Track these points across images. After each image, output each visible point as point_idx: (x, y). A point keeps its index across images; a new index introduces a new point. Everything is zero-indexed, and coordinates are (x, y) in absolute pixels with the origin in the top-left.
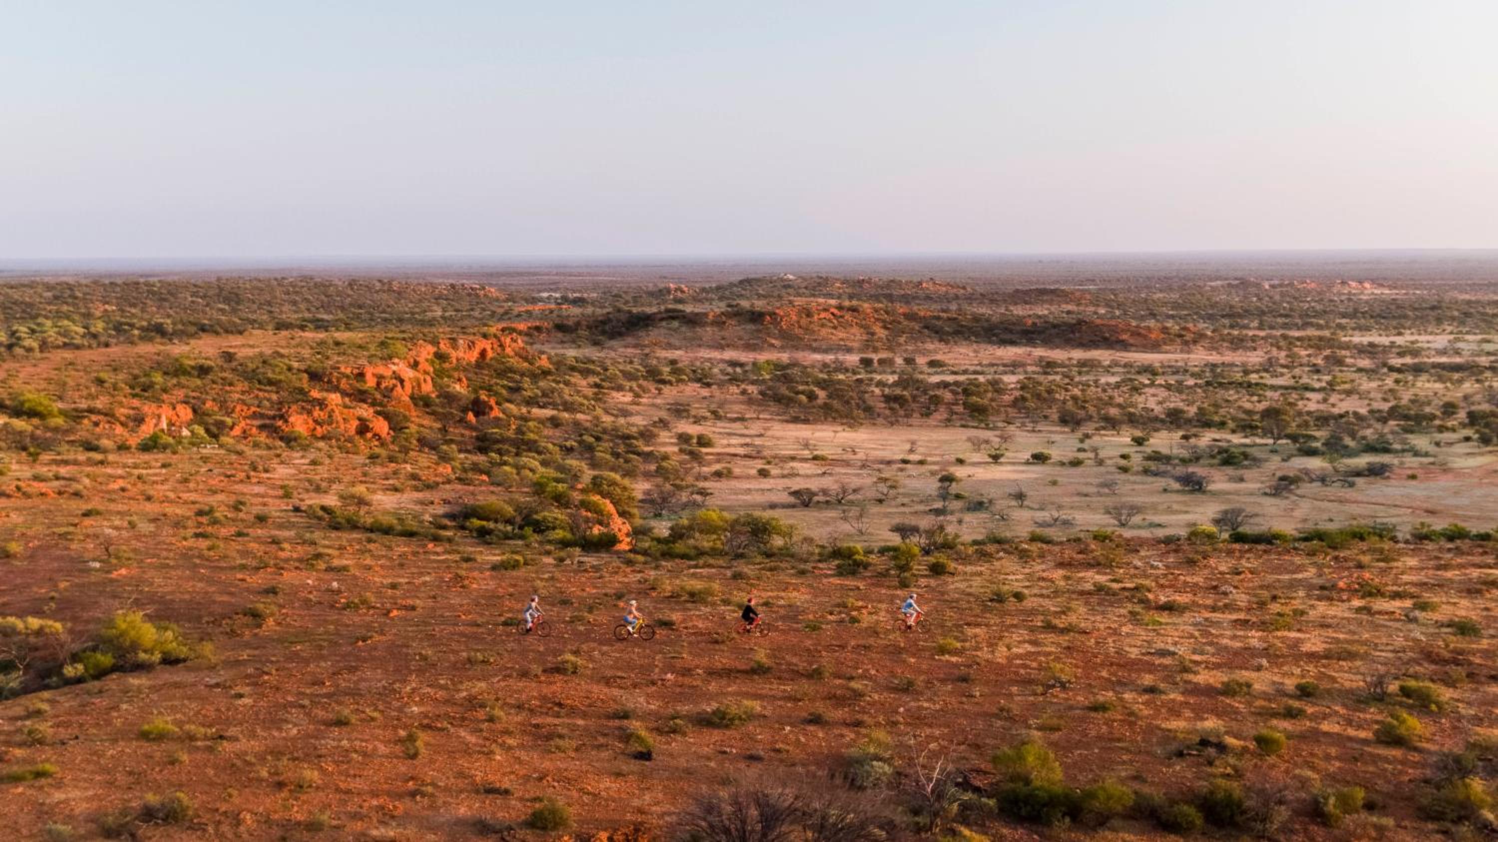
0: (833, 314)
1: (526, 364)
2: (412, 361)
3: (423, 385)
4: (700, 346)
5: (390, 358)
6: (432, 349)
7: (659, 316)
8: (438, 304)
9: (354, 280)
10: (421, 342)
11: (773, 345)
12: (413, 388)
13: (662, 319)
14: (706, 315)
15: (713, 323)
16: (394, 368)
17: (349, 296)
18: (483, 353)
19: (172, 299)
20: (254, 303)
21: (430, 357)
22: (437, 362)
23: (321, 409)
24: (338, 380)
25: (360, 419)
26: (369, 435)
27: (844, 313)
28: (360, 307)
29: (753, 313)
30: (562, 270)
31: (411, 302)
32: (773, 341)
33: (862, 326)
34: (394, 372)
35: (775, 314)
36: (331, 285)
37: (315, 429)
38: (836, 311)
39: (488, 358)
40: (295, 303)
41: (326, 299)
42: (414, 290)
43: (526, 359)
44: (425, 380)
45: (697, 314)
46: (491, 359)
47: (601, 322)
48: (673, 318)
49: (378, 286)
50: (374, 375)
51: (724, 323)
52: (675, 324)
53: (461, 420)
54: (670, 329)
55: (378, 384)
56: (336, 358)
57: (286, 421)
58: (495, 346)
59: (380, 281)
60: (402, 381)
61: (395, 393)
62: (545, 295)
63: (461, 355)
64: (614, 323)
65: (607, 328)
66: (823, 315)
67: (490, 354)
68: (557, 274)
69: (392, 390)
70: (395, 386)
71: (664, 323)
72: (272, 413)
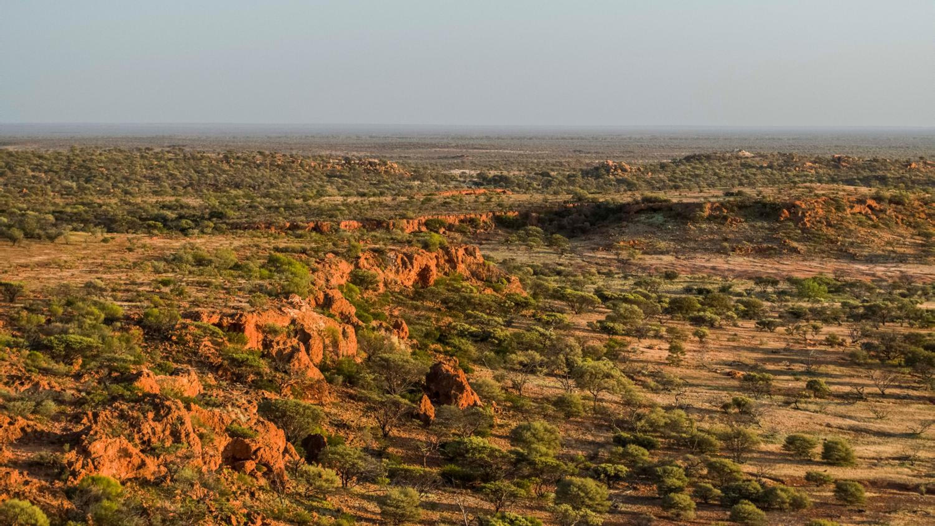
0: (870, 207)
1: (489, 291)
2: (321, 296)
3: (342, 343)
4: (694, 250)
5: (287, 295)
6: (346, 267)
7: (636, 207)
8: (332, 183)
9: (230, 152)
10: (330, 255)
11: (795, 250)
12: (325, 347)
13: (640, 212)
14: (700, 206)
15: (710, 219)
16: (293, 313)
17: (224, 171)
18: (424, 274)
19: (9, 174)
20: (108, 179)
21: (343, 281)
22: (356, 288)
23: (158, 418)
24: (197, 340)
25: (233, 434)
26: (250, 465)
27: (884, 206)
28: (237, 186)
29: (765, 205)
30: (460, 142)
31: (300, 180)
32: (795, 244)
33: (910, 225)
34: (293, 322)
35: (794, 206)
36: (203, 158)
37: (143, 464)
38: (874, 204)
39: (432, 281)
40: (156, 179)
41: (195, 176)
42: (301, 165)
43: (488, 282)
44: (344, 333)
45: (687, 205)
46: (437, 283)
47: (556, 213)
48: (655, 210)
49: (259, 159)
50: (258, 327)
51: (725, 218)
52: (659, 218)
53: (411, 415)
54: (651, 225)
55: (267, 345)
56: (193, 292)
57: (85, 452)
58: (442, 261)
59: (260, 153)
60: (305, 338)
61: (295, 365)
62: (457, 172)
63: (392, 276)
64: (574, 216)
65: (565, 221)
66: (857, 209)
67: (435, 275)
68: (457, 146)
69: (291, 356)
70: (295, 350)
71: (643, 217)
72: (57, 428)
